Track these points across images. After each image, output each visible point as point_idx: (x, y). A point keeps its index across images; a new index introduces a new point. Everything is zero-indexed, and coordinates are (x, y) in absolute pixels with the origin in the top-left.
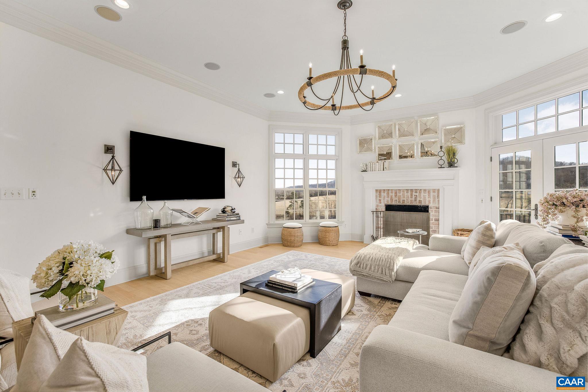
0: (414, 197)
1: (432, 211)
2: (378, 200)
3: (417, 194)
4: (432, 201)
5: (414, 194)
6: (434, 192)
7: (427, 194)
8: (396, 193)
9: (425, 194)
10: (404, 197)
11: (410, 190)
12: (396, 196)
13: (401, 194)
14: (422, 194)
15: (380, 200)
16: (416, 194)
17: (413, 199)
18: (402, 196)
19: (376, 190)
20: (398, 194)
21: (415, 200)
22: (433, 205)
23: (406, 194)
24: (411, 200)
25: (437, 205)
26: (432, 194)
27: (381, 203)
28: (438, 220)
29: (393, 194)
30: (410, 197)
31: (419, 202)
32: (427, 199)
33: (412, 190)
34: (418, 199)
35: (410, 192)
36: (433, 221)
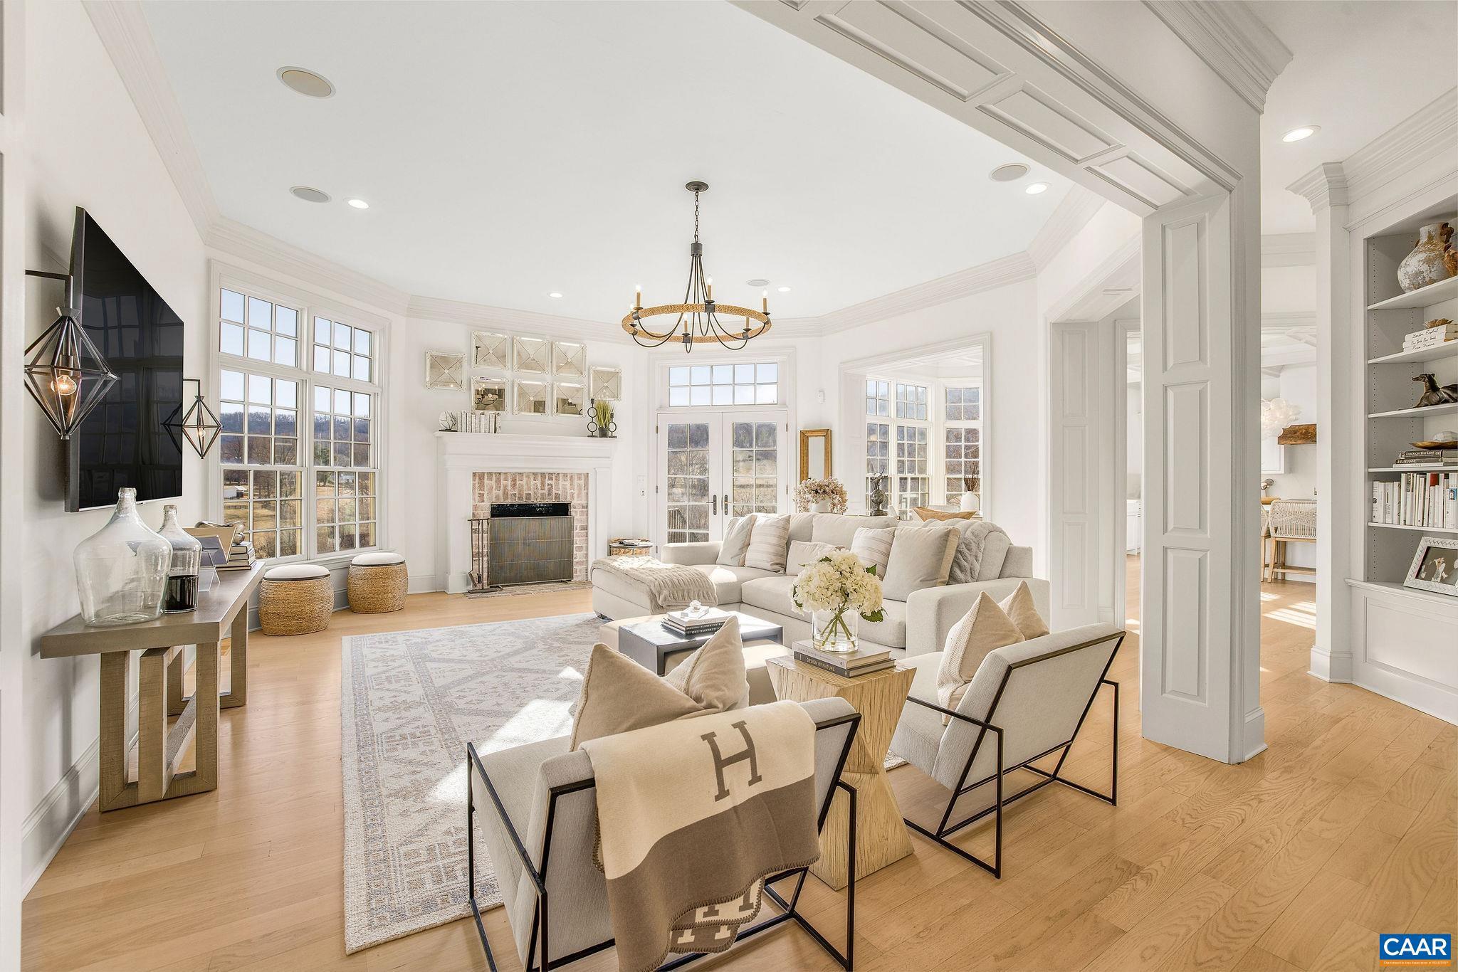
0: (546, 488)
1: (576, 512)
2: (477, 495)
3: (552, 482)
4: (575, 495)
5: (547, 482)
6: (579, 478)
7: (568, 483)
8: (514, 480)
9: (565, 483)
10: (529, 488)
11: (540, 475)
12: (514, 485)
13: (524, 482)
14: (561, 482)
15: (481, 495)
16: (550, 482)
17: (546, 492)
18: (525, 487)
19: (474, 474)
20: (518, 482)
21: (549, 494)
22: (579, 502)
23: (533, 482)
24: (542, 494)
25: (584, 502)
26: (576, 481)
27: (483, 501)
28: (586, 528)
29: (509, 483)
30: (539, 488)
31: (556, 498)
32: (569, 491)
33: (543, 475)
34: (554, 492)
35: (539, 478)
36: (578, 531)
